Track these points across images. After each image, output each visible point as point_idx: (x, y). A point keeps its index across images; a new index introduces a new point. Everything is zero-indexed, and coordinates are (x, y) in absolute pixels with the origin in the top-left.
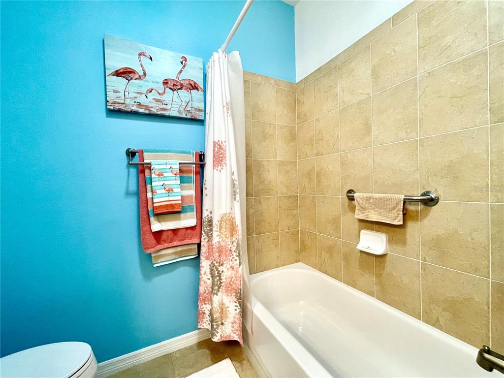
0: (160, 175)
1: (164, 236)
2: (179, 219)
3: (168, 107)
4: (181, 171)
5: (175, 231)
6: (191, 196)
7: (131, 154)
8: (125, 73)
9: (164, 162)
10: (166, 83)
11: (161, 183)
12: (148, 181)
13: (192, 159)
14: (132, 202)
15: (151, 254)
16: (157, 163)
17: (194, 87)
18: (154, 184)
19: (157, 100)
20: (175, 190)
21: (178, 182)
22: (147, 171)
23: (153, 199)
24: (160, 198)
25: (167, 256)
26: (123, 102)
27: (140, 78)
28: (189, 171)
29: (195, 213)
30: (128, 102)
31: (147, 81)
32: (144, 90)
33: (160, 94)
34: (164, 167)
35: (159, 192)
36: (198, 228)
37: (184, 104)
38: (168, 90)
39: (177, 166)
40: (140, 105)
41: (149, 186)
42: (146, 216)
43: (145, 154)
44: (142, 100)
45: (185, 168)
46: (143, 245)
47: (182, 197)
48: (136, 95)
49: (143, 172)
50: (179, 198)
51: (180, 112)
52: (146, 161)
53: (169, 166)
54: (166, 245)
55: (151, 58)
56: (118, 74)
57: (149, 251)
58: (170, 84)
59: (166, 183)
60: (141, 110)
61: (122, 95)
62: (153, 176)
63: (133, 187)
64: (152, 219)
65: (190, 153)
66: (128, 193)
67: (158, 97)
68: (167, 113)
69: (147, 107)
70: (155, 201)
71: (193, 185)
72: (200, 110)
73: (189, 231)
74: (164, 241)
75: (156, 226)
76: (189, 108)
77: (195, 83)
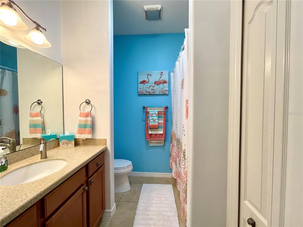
0: (152, 115)
1: (152, 136)
2: (157, 131)
3: (156, 91)
4: (158, 113)
5: (156, 134)
6: (162, 123)
7: (144, 108)
8: (143, 82)
9: (153, 111)
10: (155, 83)
11: (152, 118)
12: (148, 117)
13: (162, 110)
14: (144, 123)
15: (148, 141)
16: (151, 111)
17: (165, 82)
18: (150, 118)
19: (152, 89)
20: (156, 121)
21: (157, 118)
22: (148, 114)
23: (149, 123)
24: (151, 123)
25: (153, 143)
26: (142, 91)
27: (147, 83)
28: (161, 114)
29: (163, 129)
30: (144, 91)
31: (149, 83)
32: (148, 87)
33: (153, 87)
34: (153, 113)
35: (151, 121)
36: (164, 135)
37: (161, 89)
38: (156, 85)
39: (157, 112)
40: (147, 92)
41: (148, 119)
42: (147, 129)
43: (148, 108)
44: (148, 90)
45: (159, 113)
46: (146, 138)
47: (158, 123)
48: (146, 89)
49: (147, 114)
50: (157, 123)
51: (159, 92)
52: (148, 111)
53: (154, 112)
54: (153, 139)
55: (151, 75)
56: (141, 83)
57: (148, 140)
58: (157, 83)
59: (153, 118)
60: (147, 93)
61: (142, 89)
62: (150, 116)
63: (144, 119)
64: (149, 130)
65: (162, 107)
66: (143, 120)
67: (153, 88)
68: (155, 93)
69: (149, 92)
70: (150, 124)
71: (163, 119)
72: (167, 91)
73: (161, 136)
74: (153, 138)
75: (150, 132)
76: (163, 91)
77: (165, 81)
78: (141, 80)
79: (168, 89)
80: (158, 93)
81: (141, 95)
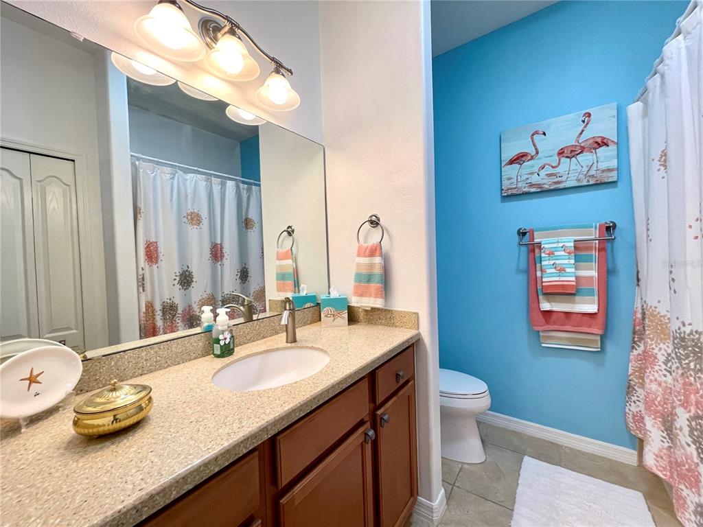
0: (551, 254)
1: (554, 317)
2: (574, 302)
3: (564, 178)
4: (576, 248)
5: (567, 314)
6: (591, 278)
7: (522, 234)
8: (519, 159)
9: (555, 239)
10: (561, 153)
11: (552, 262)
12: (537, 260)
13: (594, 234)
14: (522, 279)
15: (539, 332)
16: (547, 242)
17: (602, 143)
18: (543, 263)
19: (549, 175)
20: (568, 270)
21: (573, 261)
22: (537, 251)
23: (542, 278)
24: (550, 277)
25: (557, 339)
26: (515, 186)
27: (532, 158)
28: (590, 248)
29: (596, 298)
30: (520, 185)
31: (540, 159)
32: (536, 169)
33: (553, 167)
34: (555, 245)
35: (548, 271)
36: (600, 319)
37: (585, 169)
38: (563, 160)
39: (572, 244)
40: (531, 185)
41: (538, 265)
42: (536, 296)
43: (535, 233)
44: (535, 179)
45: (581, 245)
46: (531, 321)
47: (577, 278)
48: (527, 176)
49: (533, 251)
50: (573, 279)
51: (579, 180)
52: (536, 240)
53: (561, 245)
54: (556, 327)
55: (544, 134)
56: (511, 162)
57: (537, 328)
58: (567, 152)
59: (558, 262)
60: (533, 190)
61: (514, 180)
62: (543, 255)
63: (523, 265)
64: (541, 297)
65: (592, 227)
66: (518, 271)
67: (553, 171)
68: (561, 186)
69: (539, 186)
70: (544, 280)
71: (594, 265)
72: (609, 170)
73: (586, 318)
74: (555, 323)
75: (546, 306)
76: (592, 172)
77: (603, 138)
78: (509, 152)
79: (614, 163)
80: (572, 183)
81: (511, 196)
